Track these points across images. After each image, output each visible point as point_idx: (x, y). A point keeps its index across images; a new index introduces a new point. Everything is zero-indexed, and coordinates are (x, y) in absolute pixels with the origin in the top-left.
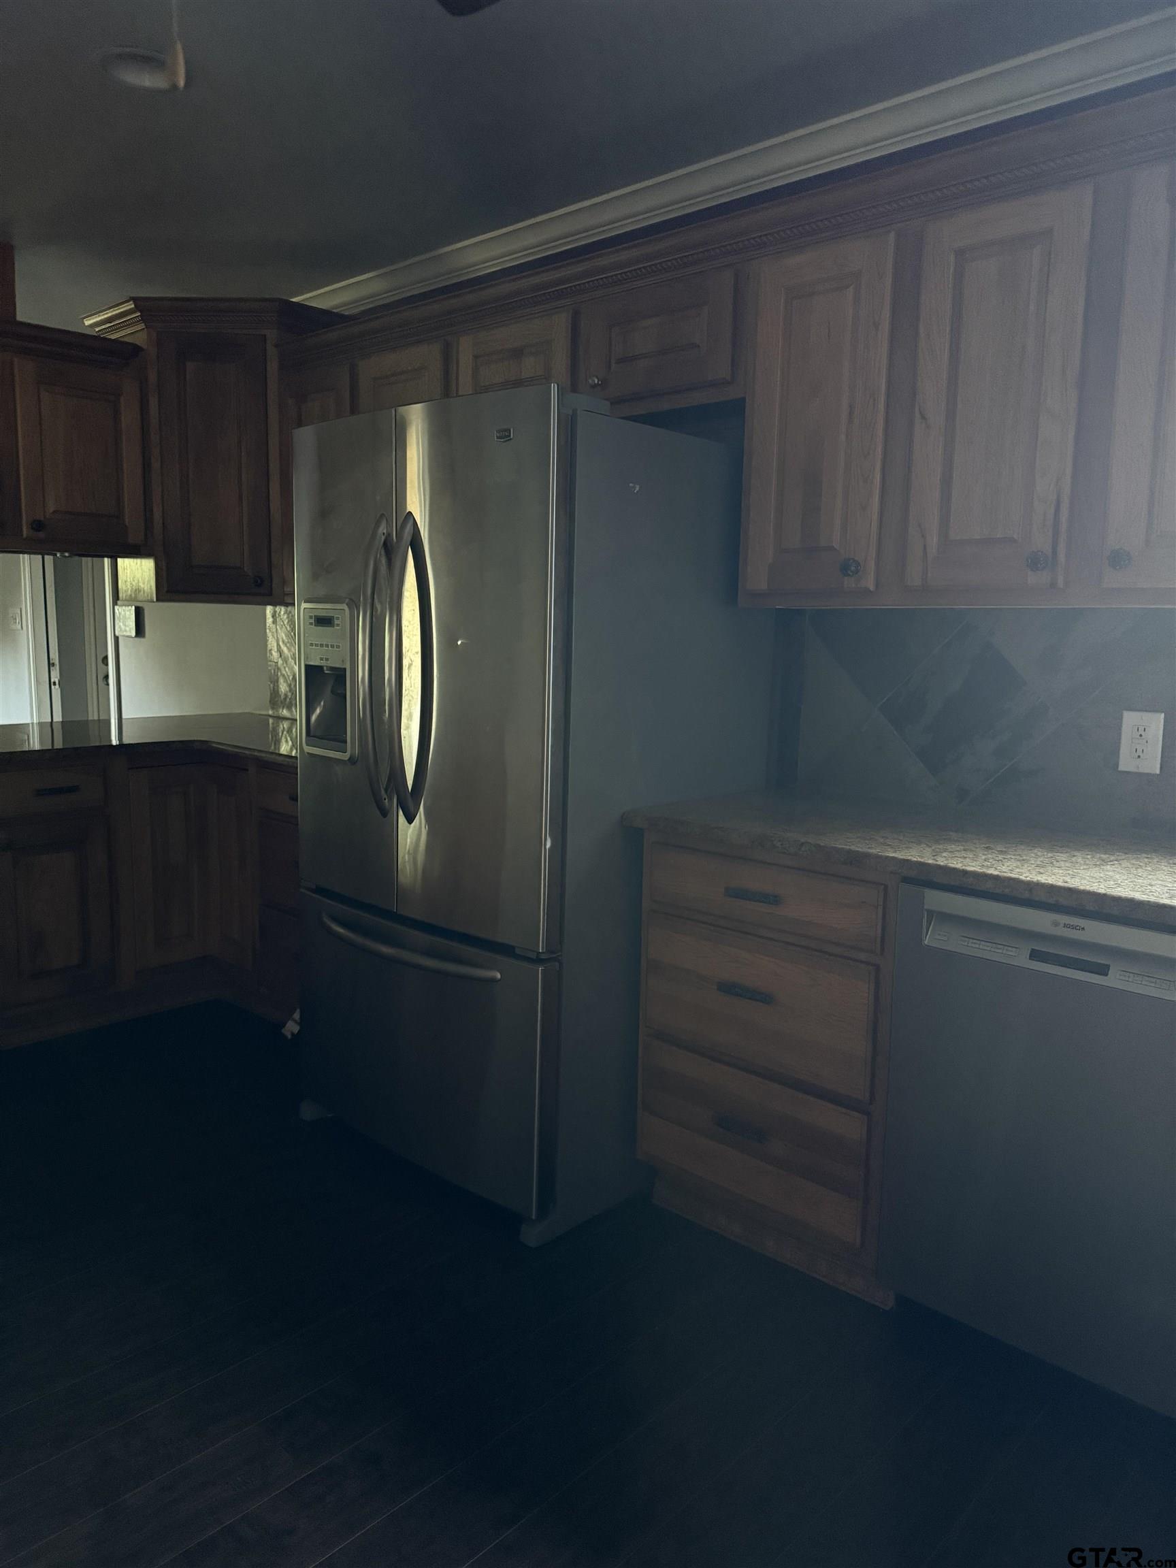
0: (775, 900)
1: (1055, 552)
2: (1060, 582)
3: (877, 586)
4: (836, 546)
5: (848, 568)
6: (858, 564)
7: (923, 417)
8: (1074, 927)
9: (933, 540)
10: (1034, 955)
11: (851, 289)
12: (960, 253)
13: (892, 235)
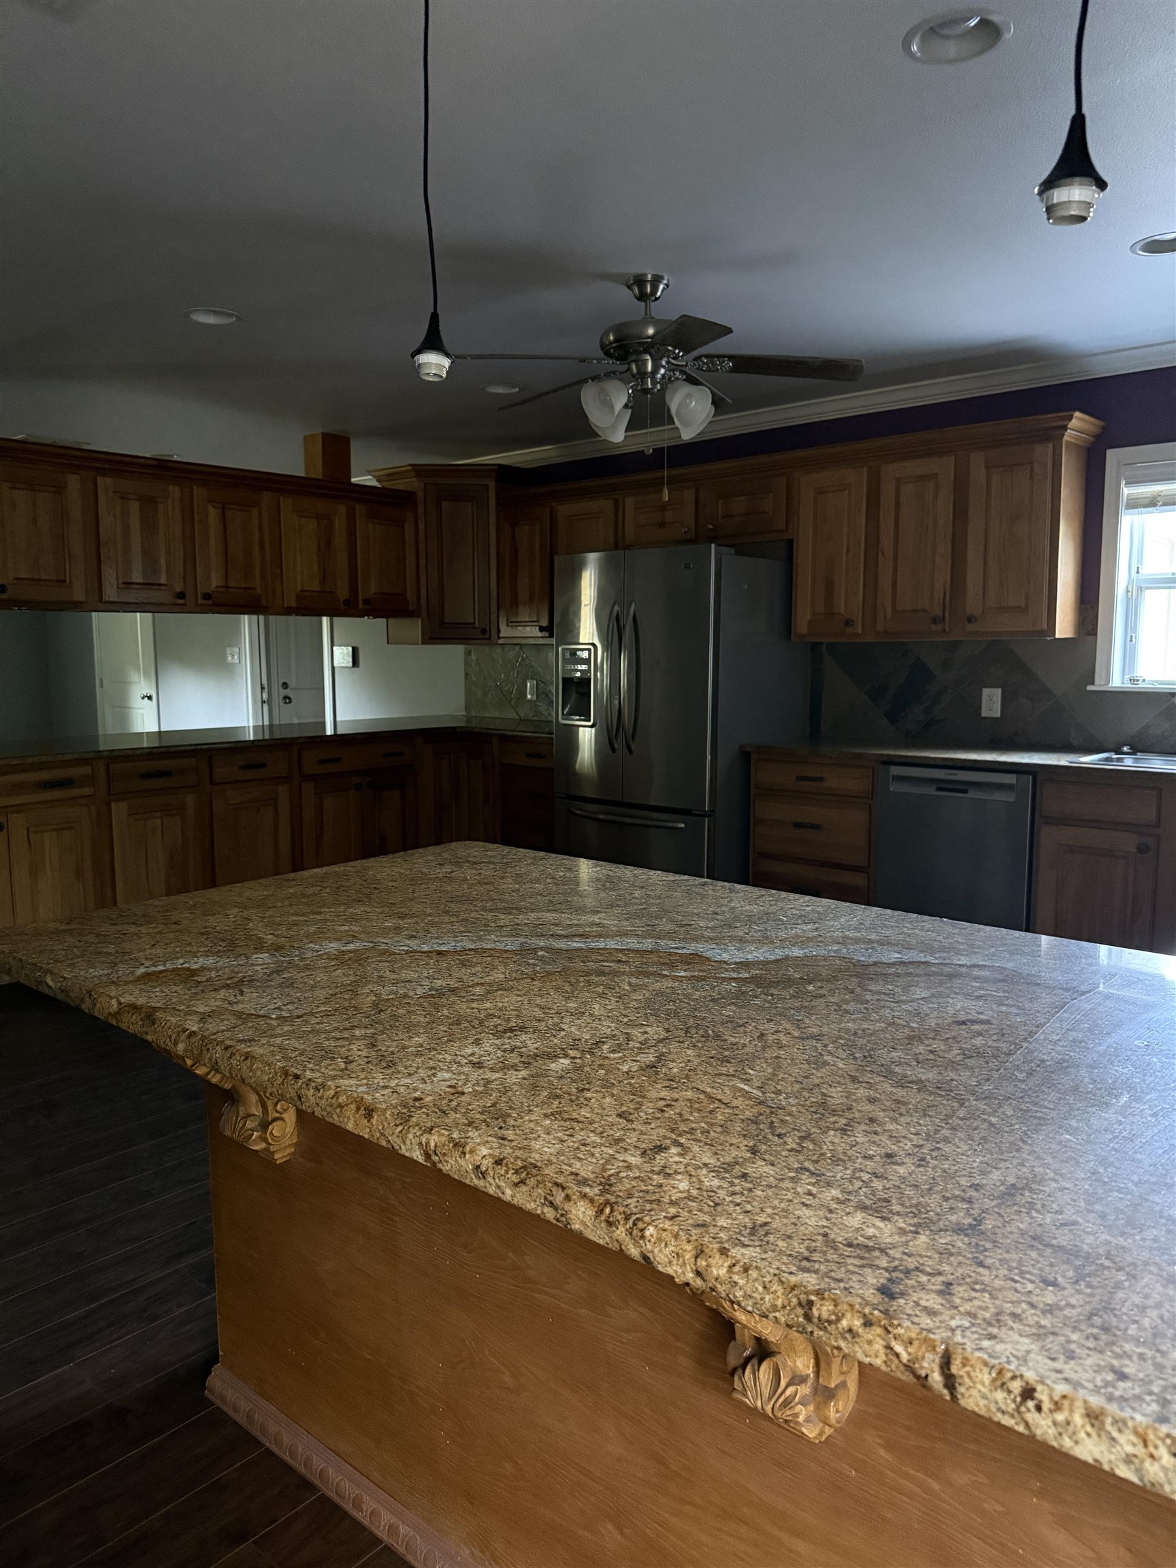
0: (821, 779)
1: (944, 616)
2: (947, 629)
3: (863, 631)
4: (842, 612)
5: (848, 623)
6: (853, 621)
7: (882, 554)
8: (954, 774)
9: (889, 610)
10: (939, 789)
11: (846, 491)
12: (898, 480)
13: (865, 468)
